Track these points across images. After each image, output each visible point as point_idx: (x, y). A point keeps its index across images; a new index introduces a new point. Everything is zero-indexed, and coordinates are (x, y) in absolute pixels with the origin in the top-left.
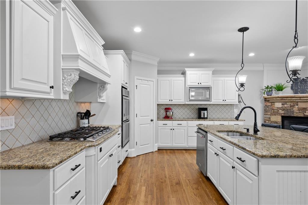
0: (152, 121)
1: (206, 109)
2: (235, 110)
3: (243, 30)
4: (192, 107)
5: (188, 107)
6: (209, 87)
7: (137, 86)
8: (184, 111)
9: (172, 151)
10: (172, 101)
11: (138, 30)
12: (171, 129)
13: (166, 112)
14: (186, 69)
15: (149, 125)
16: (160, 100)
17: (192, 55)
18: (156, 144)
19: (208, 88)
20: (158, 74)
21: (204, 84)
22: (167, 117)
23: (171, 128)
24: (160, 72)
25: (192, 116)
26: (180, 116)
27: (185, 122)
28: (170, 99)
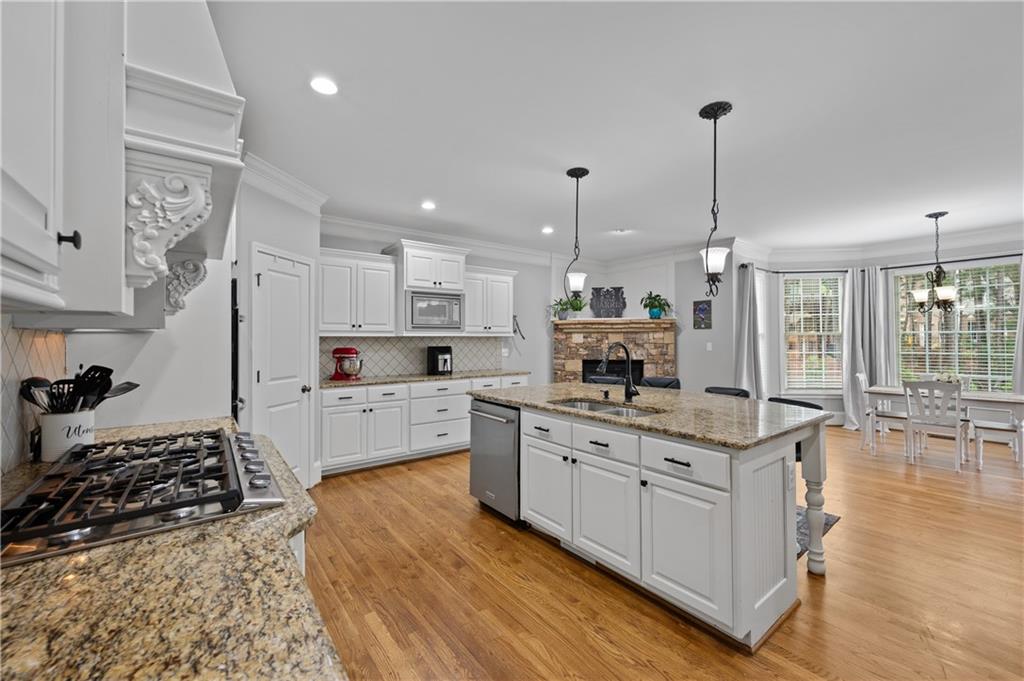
0: (305, 390)
1: (447, 350)
2: (503, 350)
3: (577, 173)
4: (412, 345)
5: (400, 345)
6: (459, 296)
7: (259, 275)
8: (388, 357)
9: (366, 474)
10: (361, 329)
11: (324, 86)
12: (364, 411)
13: (340, 360)
14: (404, 242)
15: (296, 404)
16: (322, 327)
17: (428, 206)
18: (318, 464)
19: (457, 297)
20: (321, 246)
21: (447, 287)
22: (341, 377)
23: (364, 407)
24: (327, 240)
25: (412, 369)
26: (376, 371)
27: (404, 386)
28: (354, 323)
